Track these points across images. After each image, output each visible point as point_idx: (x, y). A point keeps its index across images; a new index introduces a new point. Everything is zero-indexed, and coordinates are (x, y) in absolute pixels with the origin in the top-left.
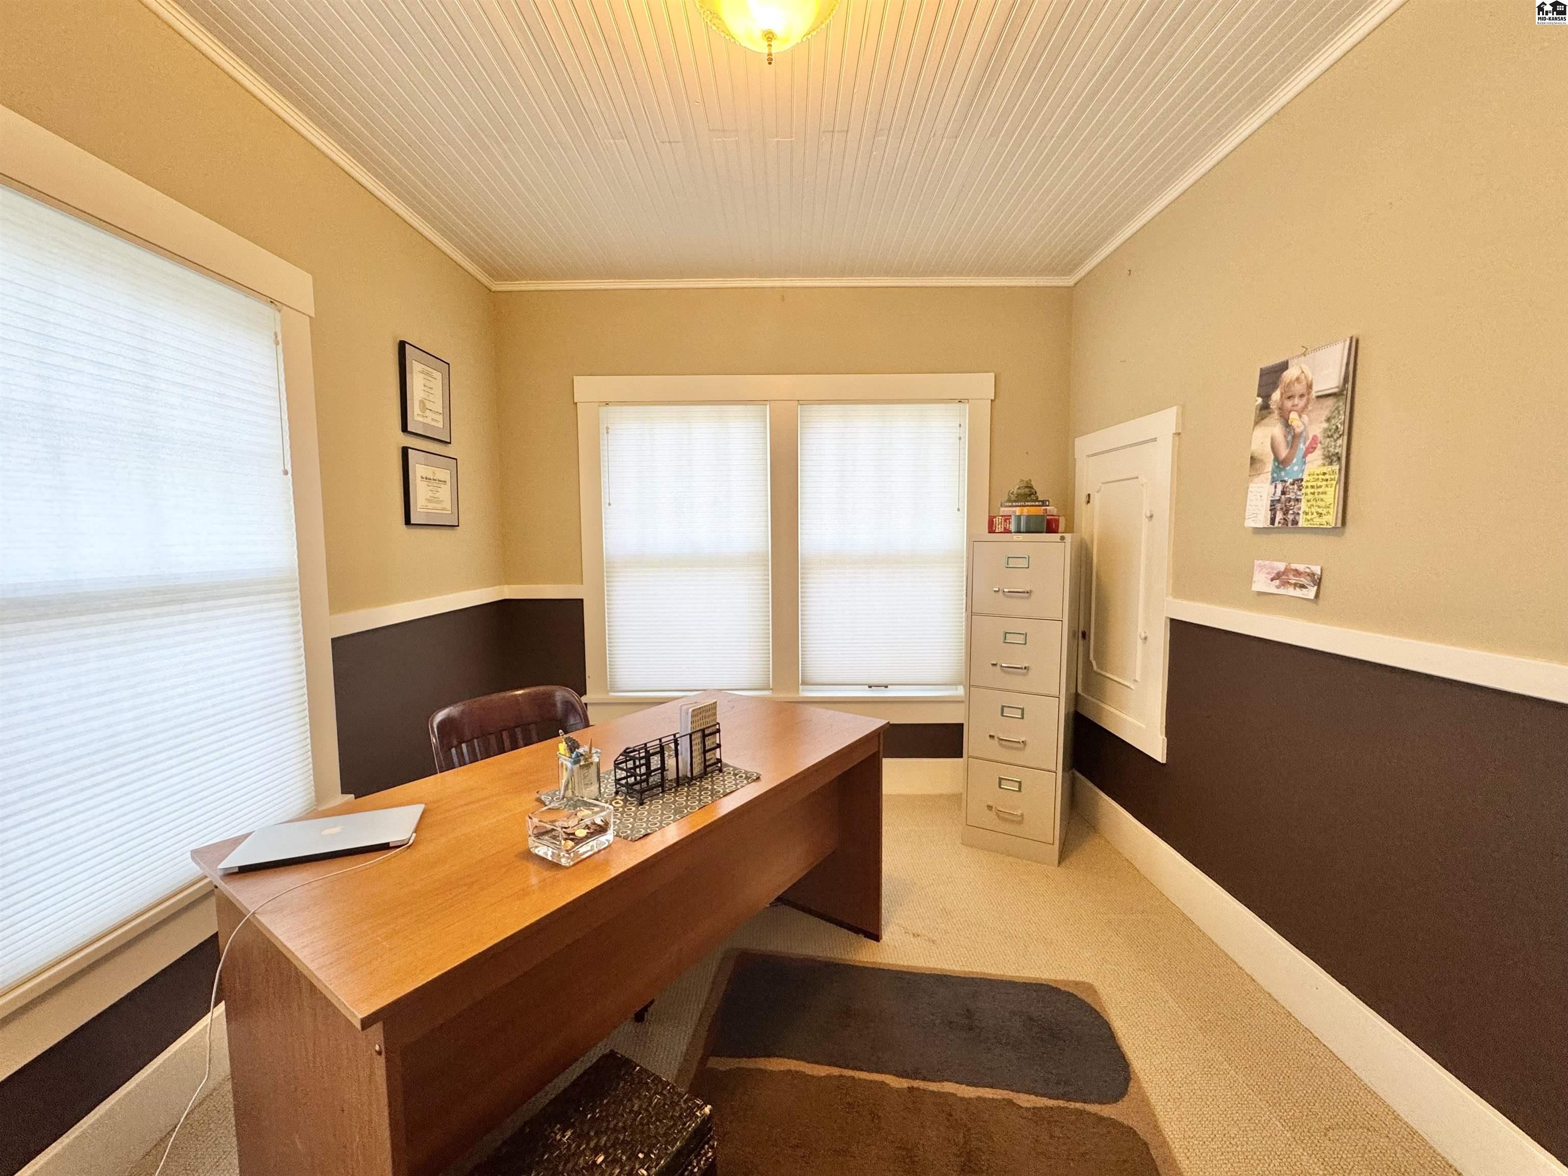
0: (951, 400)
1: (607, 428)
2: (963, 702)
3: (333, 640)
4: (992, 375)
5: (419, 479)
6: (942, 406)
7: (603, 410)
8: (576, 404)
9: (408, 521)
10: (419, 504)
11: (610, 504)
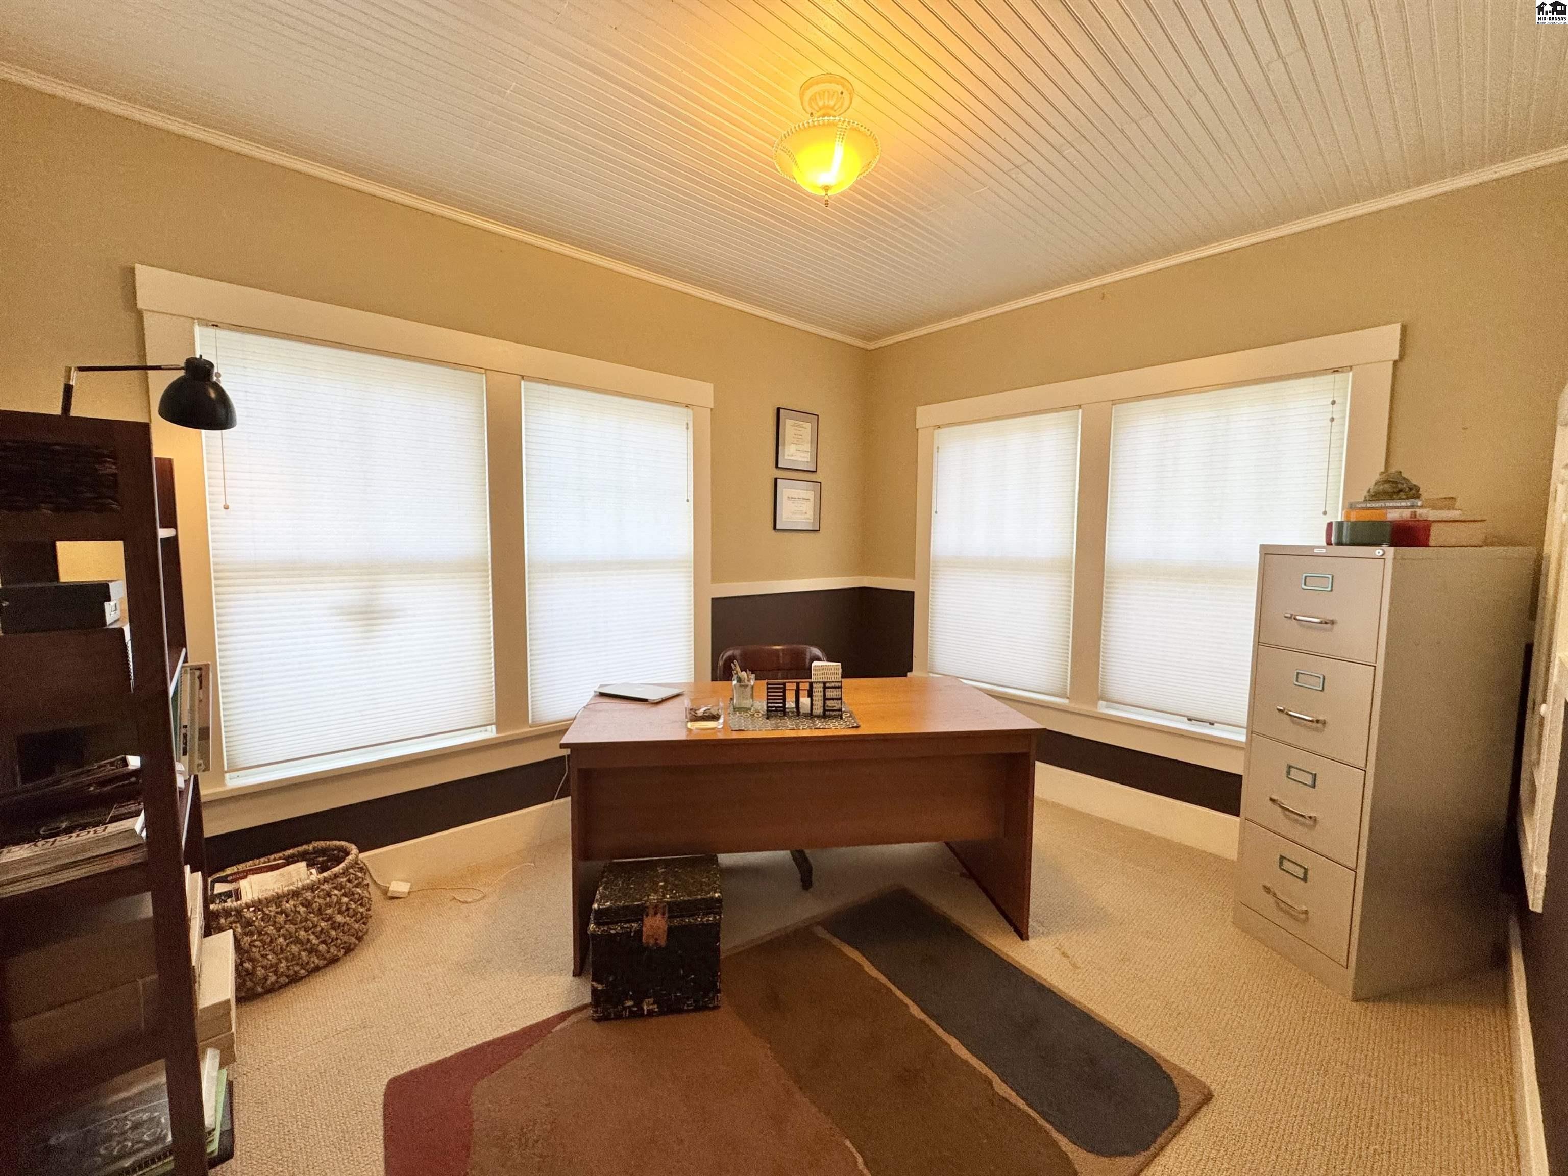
0: (1325, 371)
1: (938, 448)
2: (1243, 749)
3: (713, 599)
4: (1397, 327)
5: (785, 498)
6: (1311, 380)
7: (936, 432)
8: (917, 430)
9: (775, 528)
10: (784, 516)
11: (936, 512)
